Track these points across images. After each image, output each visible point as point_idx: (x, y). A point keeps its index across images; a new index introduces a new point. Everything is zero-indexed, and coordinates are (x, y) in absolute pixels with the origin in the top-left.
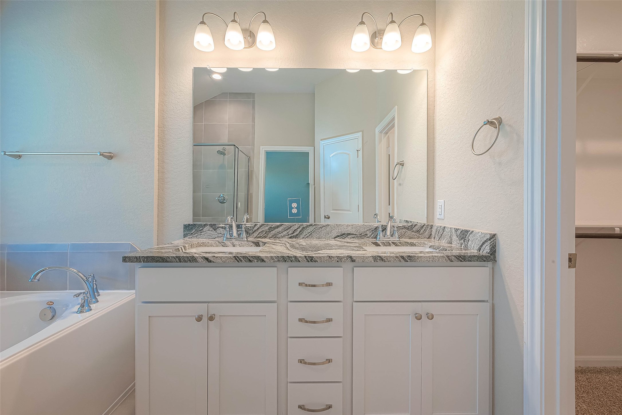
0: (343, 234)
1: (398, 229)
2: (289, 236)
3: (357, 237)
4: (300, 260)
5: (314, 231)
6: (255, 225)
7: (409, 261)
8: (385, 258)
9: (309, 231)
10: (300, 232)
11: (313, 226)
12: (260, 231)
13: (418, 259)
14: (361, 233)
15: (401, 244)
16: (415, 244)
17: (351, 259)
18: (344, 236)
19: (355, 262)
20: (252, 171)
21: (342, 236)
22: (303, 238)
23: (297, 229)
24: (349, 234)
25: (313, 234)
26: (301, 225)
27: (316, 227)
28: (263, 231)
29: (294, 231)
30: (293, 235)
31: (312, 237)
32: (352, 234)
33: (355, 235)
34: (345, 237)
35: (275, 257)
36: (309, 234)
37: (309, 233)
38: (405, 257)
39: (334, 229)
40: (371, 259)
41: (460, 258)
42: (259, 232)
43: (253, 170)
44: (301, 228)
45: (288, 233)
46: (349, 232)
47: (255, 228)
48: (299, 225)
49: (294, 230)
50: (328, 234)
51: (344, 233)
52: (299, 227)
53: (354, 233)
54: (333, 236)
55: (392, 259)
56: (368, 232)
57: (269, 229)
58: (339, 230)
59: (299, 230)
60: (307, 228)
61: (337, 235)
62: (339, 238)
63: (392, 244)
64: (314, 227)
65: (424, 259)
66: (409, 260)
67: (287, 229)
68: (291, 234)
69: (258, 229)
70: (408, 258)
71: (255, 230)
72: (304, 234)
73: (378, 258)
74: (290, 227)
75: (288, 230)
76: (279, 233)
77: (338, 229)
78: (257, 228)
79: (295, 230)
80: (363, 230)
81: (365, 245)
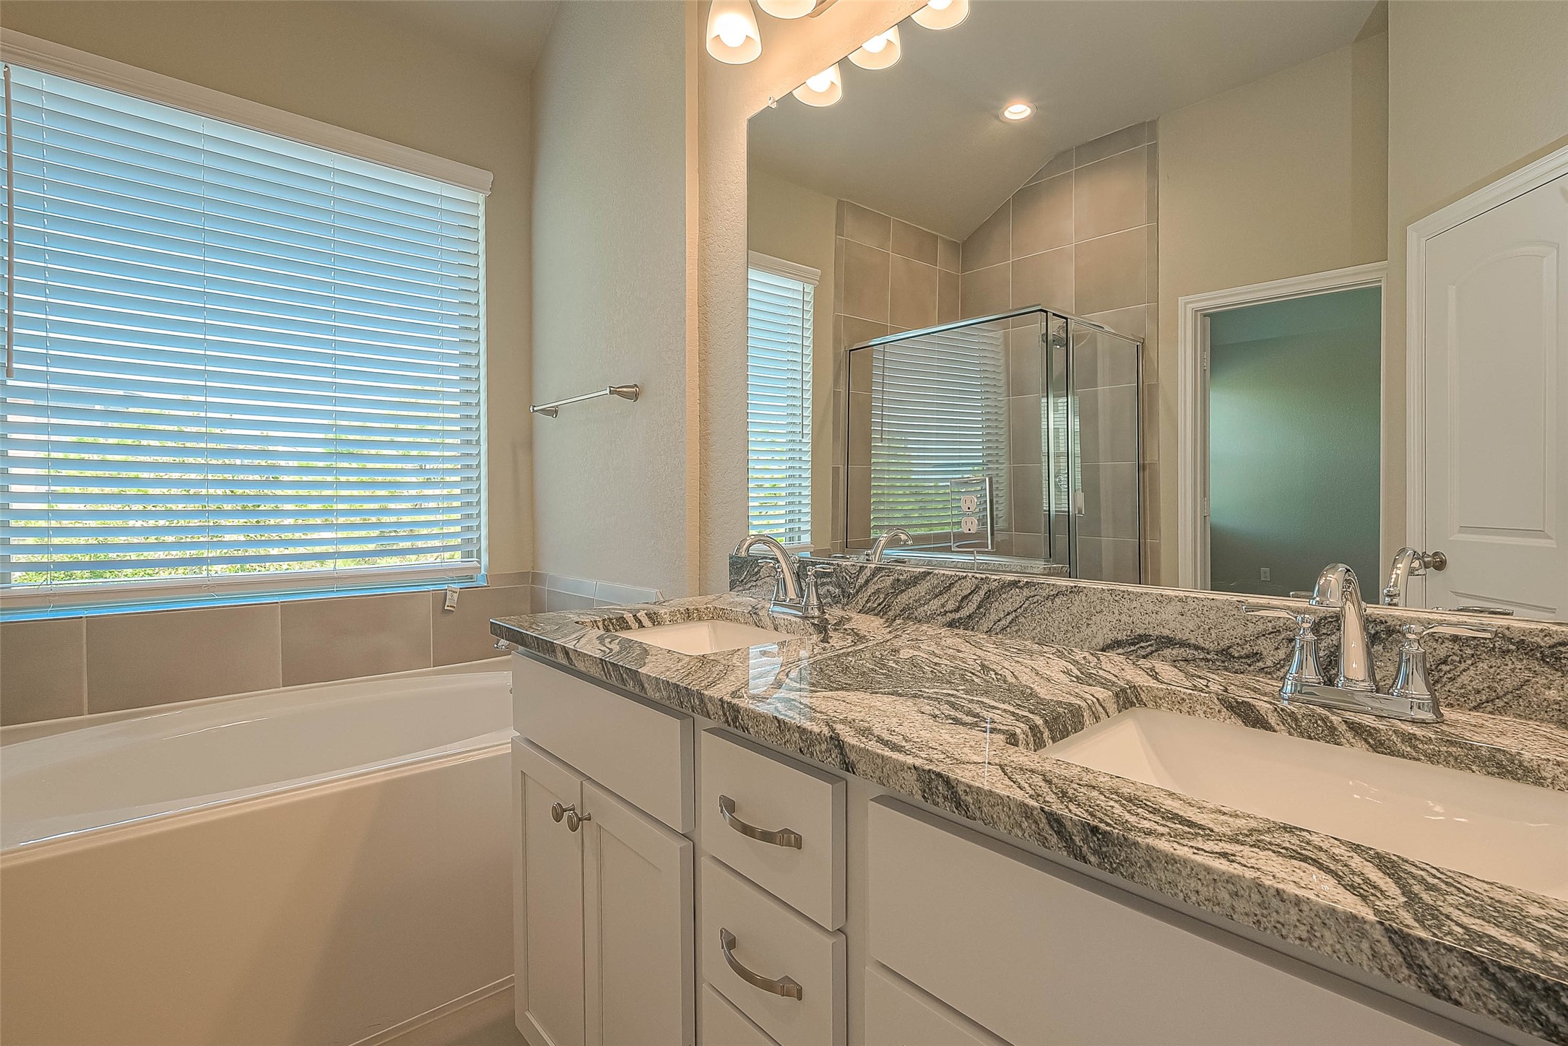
0: (1140, 635)
1: (1469, 651)
2: (948, 619)
3: (1208, 660)
4: (711, 713)
5: (1026, 609)
6: (861, 567)
7: (1092, 859)
8: (969, 799)
9: (1009, 607)
10: (979, 607)
11: (1021, 588)
12: (873, 591)
13: (1150, 866)
14: (1227, 643)
15: (1414, 747)
16: (1527, 771)
17: (842, 754)
18: (1142, 644)
19: (854, 773)
20: (1153, 389)
21: (1134, 644)
22: (989, 632)
23: (970, 594)
24: (1169, 642)
25: (1022, 620)
26: (982, 579)
27: (1032, 594)
28: (878, 591)
29: (962, 601)
30: (957, 616)
31: (1020, 633)
32: (1183, 644)
33: (1197, 648)
34: (1149, 650)
35: (663, 681)
36: (1010, 618)
37: (1008, 614)
38: (1068, 824)
39: (1101, 611)
40: (911, 777)
41: (1542, 1006)
42: (870, 591)
43: (1157, 386)
44: (982, 593)
45: (943, 606)
46: (1166, 632)
47: (859, 580)
48: (976, 578)
49: (960, 598)
50: (1078, 628)
51: (1141, 632)
52: (977, 586)
53: (1193, 641)
54: (1095, 641)
55: (1003, 816)
56: (1264, 646)
57: (893, 586)
58: (1124, 618)
59: (976, 599)
60: (1004, 596)
61: (1112, 636)
62: (1120, 651)
63: (1349, 735)
64: (1026, 592)
65: (1193, 884)
66: (1095, 852)
67: (941, 593)
68: (951, 612)
69: (867, 582)
70: (1085, 840)
71: (861, 587)
72: (993, 617)
73: (940, 788)
74: (950, 584)
75: (945, 596)
76: (920, 602)
77: (1116, 612)
78: (865, 577)
79: (963, 598)
80: (1240, 630)
81: (1185, 708)
